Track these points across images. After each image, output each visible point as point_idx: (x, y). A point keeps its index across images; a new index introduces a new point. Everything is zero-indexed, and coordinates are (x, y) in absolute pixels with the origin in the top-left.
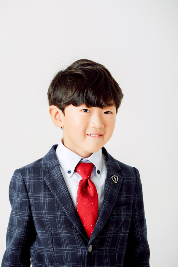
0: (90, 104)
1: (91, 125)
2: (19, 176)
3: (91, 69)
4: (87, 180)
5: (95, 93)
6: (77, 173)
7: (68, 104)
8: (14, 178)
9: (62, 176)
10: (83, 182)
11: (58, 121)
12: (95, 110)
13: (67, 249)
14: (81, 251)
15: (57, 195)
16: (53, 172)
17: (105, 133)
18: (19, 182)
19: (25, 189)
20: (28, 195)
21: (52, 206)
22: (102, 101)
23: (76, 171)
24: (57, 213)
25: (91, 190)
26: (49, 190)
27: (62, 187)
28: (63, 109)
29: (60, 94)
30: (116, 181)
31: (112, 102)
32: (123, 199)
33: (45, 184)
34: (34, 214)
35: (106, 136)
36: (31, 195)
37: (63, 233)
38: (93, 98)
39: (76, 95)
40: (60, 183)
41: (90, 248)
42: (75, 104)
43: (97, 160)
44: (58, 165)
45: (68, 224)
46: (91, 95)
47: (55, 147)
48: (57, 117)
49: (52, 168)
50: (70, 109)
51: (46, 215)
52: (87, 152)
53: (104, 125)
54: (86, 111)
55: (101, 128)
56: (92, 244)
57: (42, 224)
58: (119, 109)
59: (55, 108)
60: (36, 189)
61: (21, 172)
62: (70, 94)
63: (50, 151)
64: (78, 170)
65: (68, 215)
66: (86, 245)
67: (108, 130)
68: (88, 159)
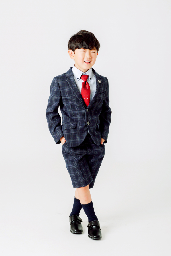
0: (85, 48)
1: (86, 57)
2: (56, 80)
3: (86, 33)
4: (85, 82)
5: (87, 43)
6: (81, 79)
7: (76, 48)
8: (54, 80)
9: (74, 79)
10: (84, 83)
11: (72, 57)
12: (88, 51)
13: (78, 110)
14: (84, 111)
15: (72, 87)
16: (71, 78)
17: (92, 61)
18: (56, 82)
19: (58, 85)
20: (60, 88)
21: (70, 93)
22: (90, 47)
23: (81, 78)
24: (72, 95)
25: (87, 86)
26: (69, 86)
27: (74, 84)
28: (74, 51)
29: (72, 44)
30: (100, 83)
31: (95, 48)
32: (102, 91)
33: (67, 83)
34: (62, 95)
35: (92, 63)
36: (61, 88)
37: (75, 103)
38: (86, 45)
39: (79, 44)
40: (73, 82)
41: (88, 110)
42: (79, 48)
43: (89, 73)
44: (73, 75)
45: (77, 101)
46: (85, 44)
47: (72, 68)
48: (72, 55)
49: (70, 76)
50: (77, 50)
51: (67, 96)
52: (85, 70)
53: (91, 57)
54: (84, 51)
55: (90, 58)
56: (88, 108)
57: (66, 100)
58: (99, 52)
59: (71, 51)
60: (63, 85)
61: (57, 78)
62: (77, 44)
63: (70, 69)
64: (81, 77)
65: (77, 96)
66: (86, 109)
67: (93, 59)
68: (86, 73)
